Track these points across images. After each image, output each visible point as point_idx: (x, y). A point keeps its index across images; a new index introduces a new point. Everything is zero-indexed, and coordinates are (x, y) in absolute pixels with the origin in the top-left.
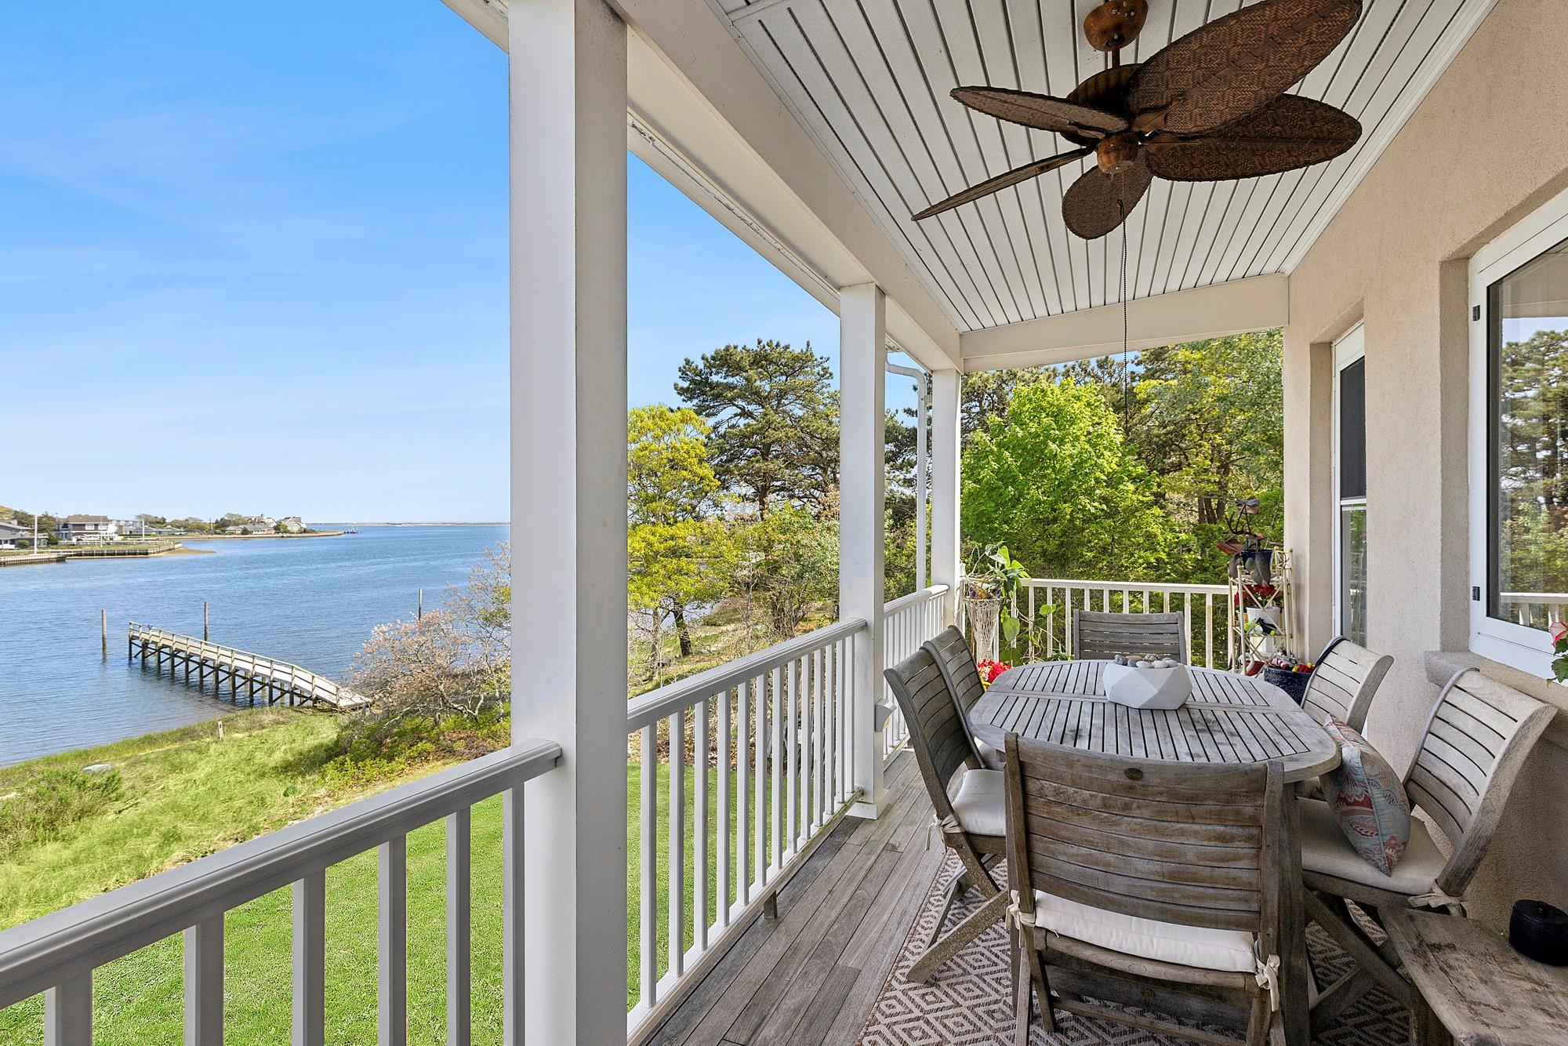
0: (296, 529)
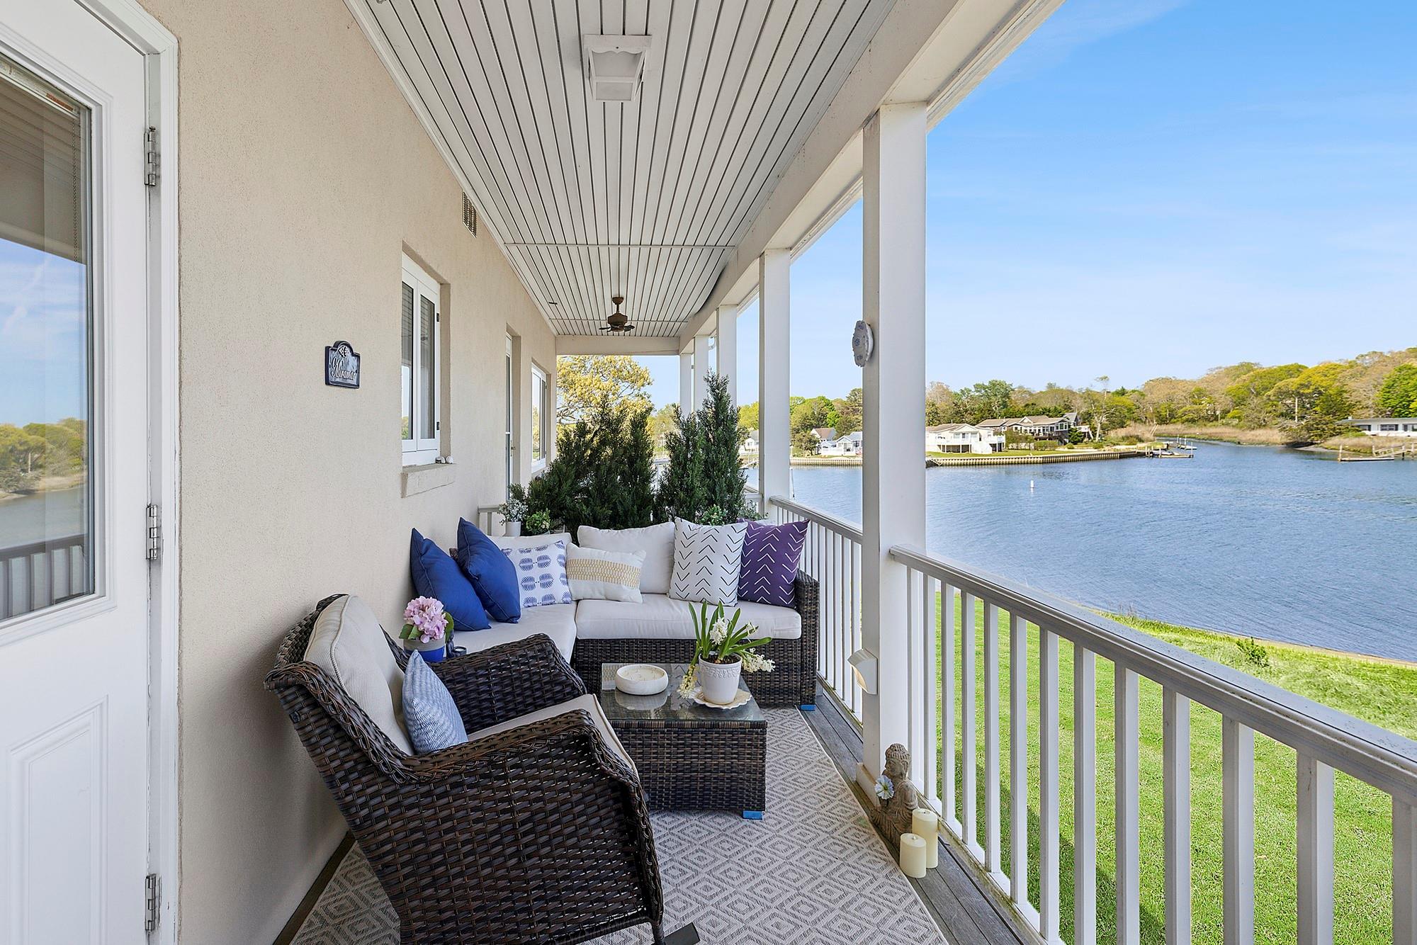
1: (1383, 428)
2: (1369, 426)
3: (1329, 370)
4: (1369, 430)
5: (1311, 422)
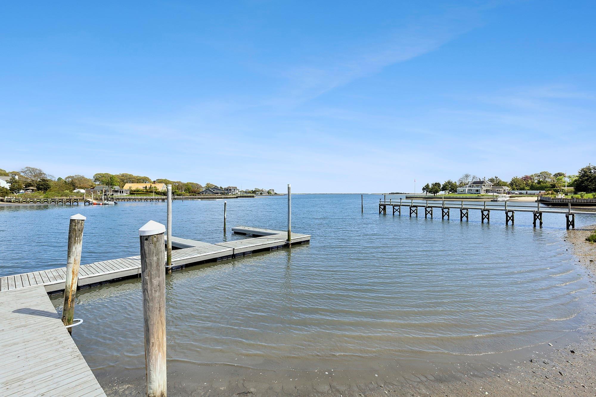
0: (273, 193)
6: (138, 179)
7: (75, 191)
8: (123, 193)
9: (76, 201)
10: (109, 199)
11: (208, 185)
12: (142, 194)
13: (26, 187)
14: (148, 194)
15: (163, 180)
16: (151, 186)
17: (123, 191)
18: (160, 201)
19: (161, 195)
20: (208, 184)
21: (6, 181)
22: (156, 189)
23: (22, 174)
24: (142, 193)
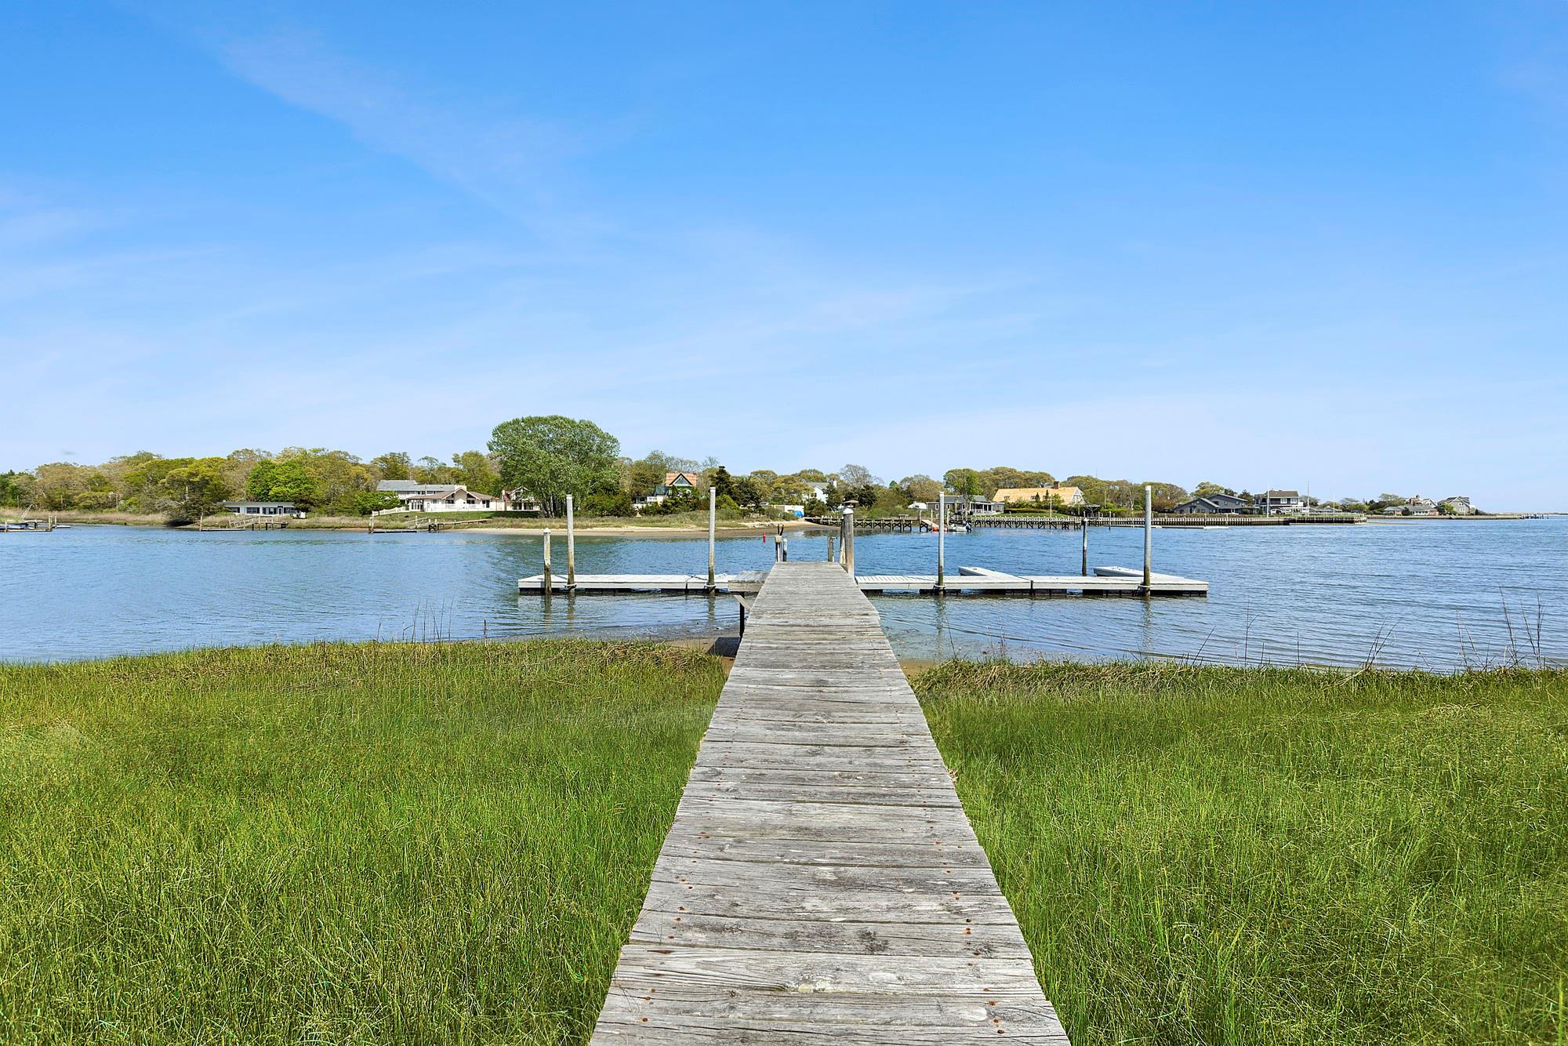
0: (1464, 510)
1: (249, 510)
2: (239, 509)
3: (212, 463)
4: (239, 512)
5: (190, 502)
6: (1027, 480)
7: (911, 506)
8: (990, 509)
9: (909, 524)
10: (964, 522)
11: (1203, 488)
12: (1026, 512)
13: (846, 500)
14: (1040, 512)
15: (1082, 478)
16: (1047, 494)
17: (990, 506)
18: (1060, 527)
19: (1070, 514)
20: (1202, 486)
21: (823, 490)
22: (1059, 502)
23: (842, 478)
24: (1028, 509)
